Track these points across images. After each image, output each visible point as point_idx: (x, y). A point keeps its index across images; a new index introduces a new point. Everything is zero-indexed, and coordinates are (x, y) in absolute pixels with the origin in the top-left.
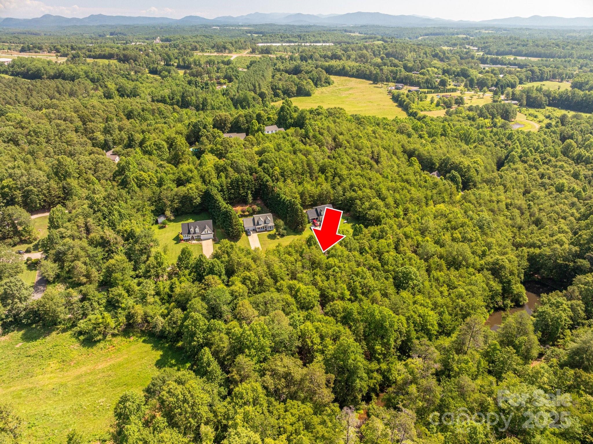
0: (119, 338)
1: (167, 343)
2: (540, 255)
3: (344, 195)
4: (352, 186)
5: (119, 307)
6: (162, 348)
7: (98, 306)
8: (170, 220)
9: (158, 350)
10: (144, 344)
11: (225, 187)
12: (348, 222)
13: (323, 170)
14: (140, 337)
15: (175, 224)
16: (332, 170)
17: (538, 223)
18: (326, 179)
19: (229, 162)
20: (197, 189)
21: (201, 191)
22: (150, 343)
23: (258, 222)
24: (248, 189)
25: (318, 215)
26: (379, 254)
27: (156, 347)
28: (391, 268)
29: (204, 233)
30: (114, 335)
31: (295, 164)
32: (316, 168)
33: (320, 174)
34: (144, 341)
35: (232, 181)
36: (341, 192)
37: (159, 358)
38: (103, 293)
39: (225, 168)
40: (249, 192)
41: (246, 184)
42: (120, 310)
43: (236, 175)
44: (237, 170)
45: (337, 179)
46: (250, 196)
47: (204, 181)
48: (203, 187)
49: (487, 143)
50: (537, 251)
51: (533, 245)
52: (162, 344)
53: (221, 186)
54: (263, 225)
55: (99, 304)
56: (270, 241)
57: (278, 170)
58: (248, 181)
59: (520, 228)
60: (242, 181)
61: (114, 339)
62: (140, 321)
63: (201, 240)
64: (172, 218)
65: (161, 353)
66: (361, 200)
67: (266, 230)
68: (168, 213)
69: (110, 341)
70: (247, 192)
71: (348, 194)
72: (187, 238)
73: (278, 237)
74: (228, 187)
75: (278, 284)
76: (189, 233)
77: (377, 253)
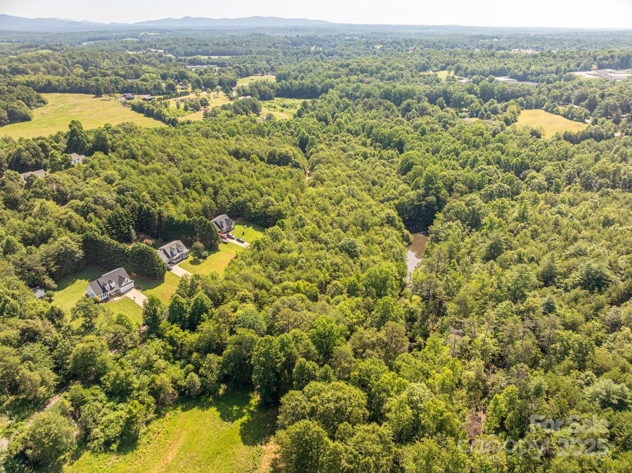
0: (155, 423)
1: (209, 397)
2: (400, 204)
3: (230, 202)
4: (232, 191)
5: (132, 390)
6: (210, 405)
7: (102, 404)
8: (54, 290)
9: (207, 408)
10: (187, 412)
11: (104, 229)
12: (248, 227)
13: (186, 185)
14: (175, 409)
15: (61, 292)
16: (198, 182)
17: (374, 183)
18: (198, 192)
19: (91, 199)
20: (74, 241)
21: (78, 242)
22: (194, 407)
23: (171, 253)
24: (128, 224)
25: (220, 228)
26: (314, 238)
27: (204, 406)
28: (333, 245)
29: (124, 284)
30: (148, 423)
31: (160, 185)
32: (180, 185)
33: (187, 189)
34: (184, 410)
35: (109, 220)
36: (227, 200)
37: (219, 414)
38: (96, 386)
39: (91, 207)
40: (131, 227)
41: (125, 219)
42: (135, 393)
43: (110, 212)
44: (107, 206)
45: (210, 190)
46: (133, 231)
47: (72, 230)
48: (79, 237)
49: (275, 134)
50: (396, 202)
51: (388, 200)
52: (206, 401)
53: (101, 229)
54: (178, 255)
55: (101, 402)
56: (196, 267)
57: (148, 195)
58: (125, 215)
59: (369, 190)
60: (120, 217)
61: (150, 427)
62: (171, 390)
63: (123, 294)
64: (56, 286)
65: (213, 409)
66: (250, 201)
67: (183, 259)
68: (49, 281)
69: (149, 430)
70: (128, 228)
71: (234, 200)
72: (103, 298)
73: (201, 260)
74: (107, 228)
75: (272, 291)
76: (104, 291)
77: (312, 238)
